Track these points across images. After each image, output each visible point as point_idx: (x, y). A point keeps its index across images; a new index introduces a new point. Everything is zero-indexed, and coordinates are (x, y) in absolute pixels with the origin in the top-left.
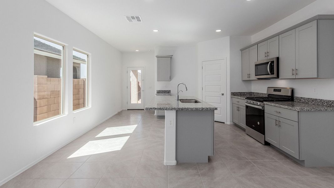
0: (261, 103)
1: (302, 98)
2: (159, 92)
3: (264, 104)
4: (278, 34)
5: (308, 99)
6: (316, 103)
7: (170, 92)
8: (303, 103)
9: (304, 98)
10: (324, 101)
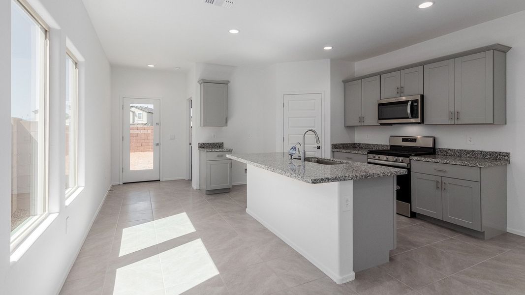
0: (402, 158)
1: (449, 149)
2: (202, 146)
3: (410, 160)
4: (423, 64)
5: (460, 150)
6: (473, 155)
7: (223, 146)
8: (451, 155)
9: (453, 150)
10: (486, 153)
